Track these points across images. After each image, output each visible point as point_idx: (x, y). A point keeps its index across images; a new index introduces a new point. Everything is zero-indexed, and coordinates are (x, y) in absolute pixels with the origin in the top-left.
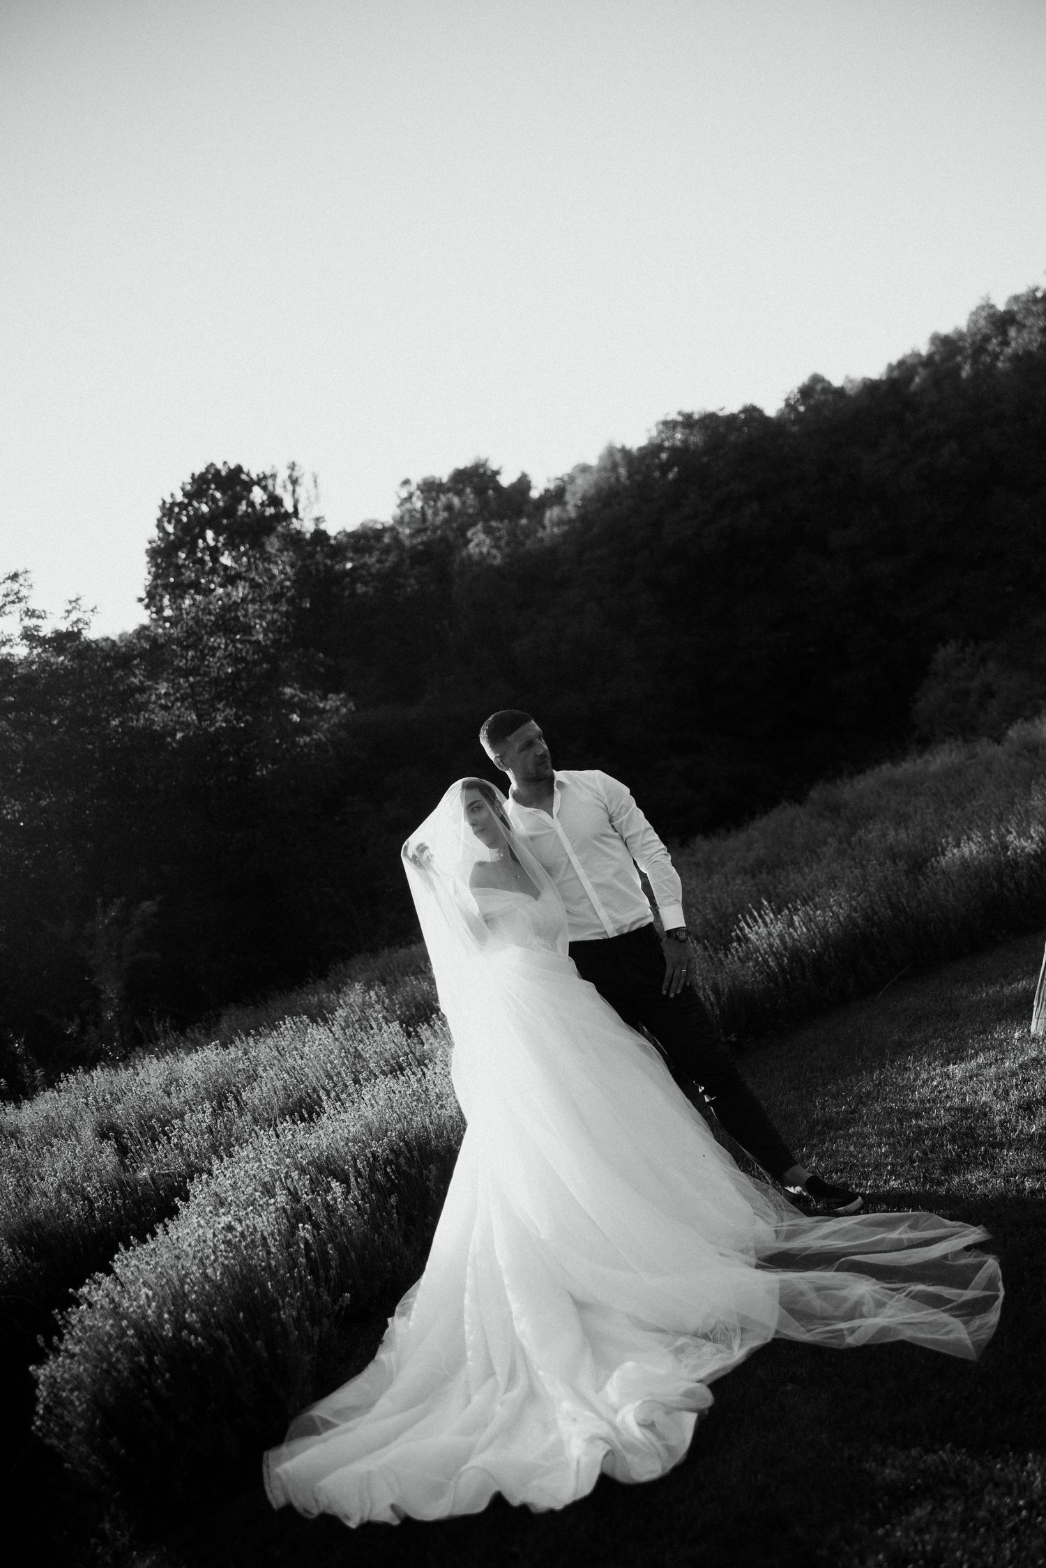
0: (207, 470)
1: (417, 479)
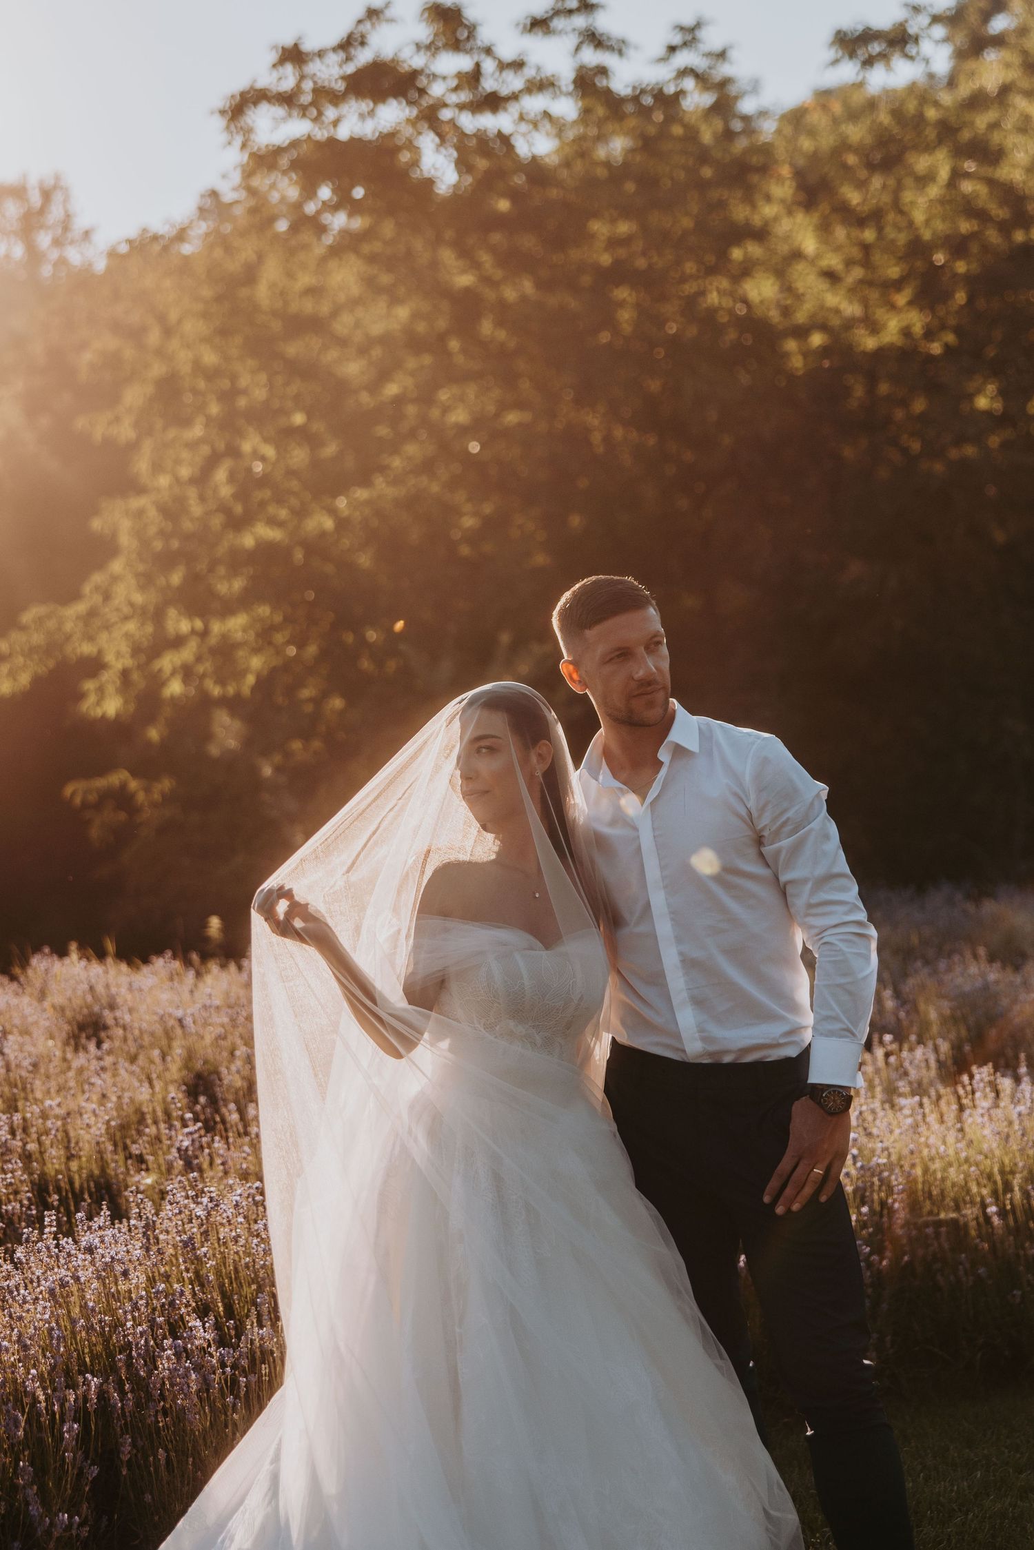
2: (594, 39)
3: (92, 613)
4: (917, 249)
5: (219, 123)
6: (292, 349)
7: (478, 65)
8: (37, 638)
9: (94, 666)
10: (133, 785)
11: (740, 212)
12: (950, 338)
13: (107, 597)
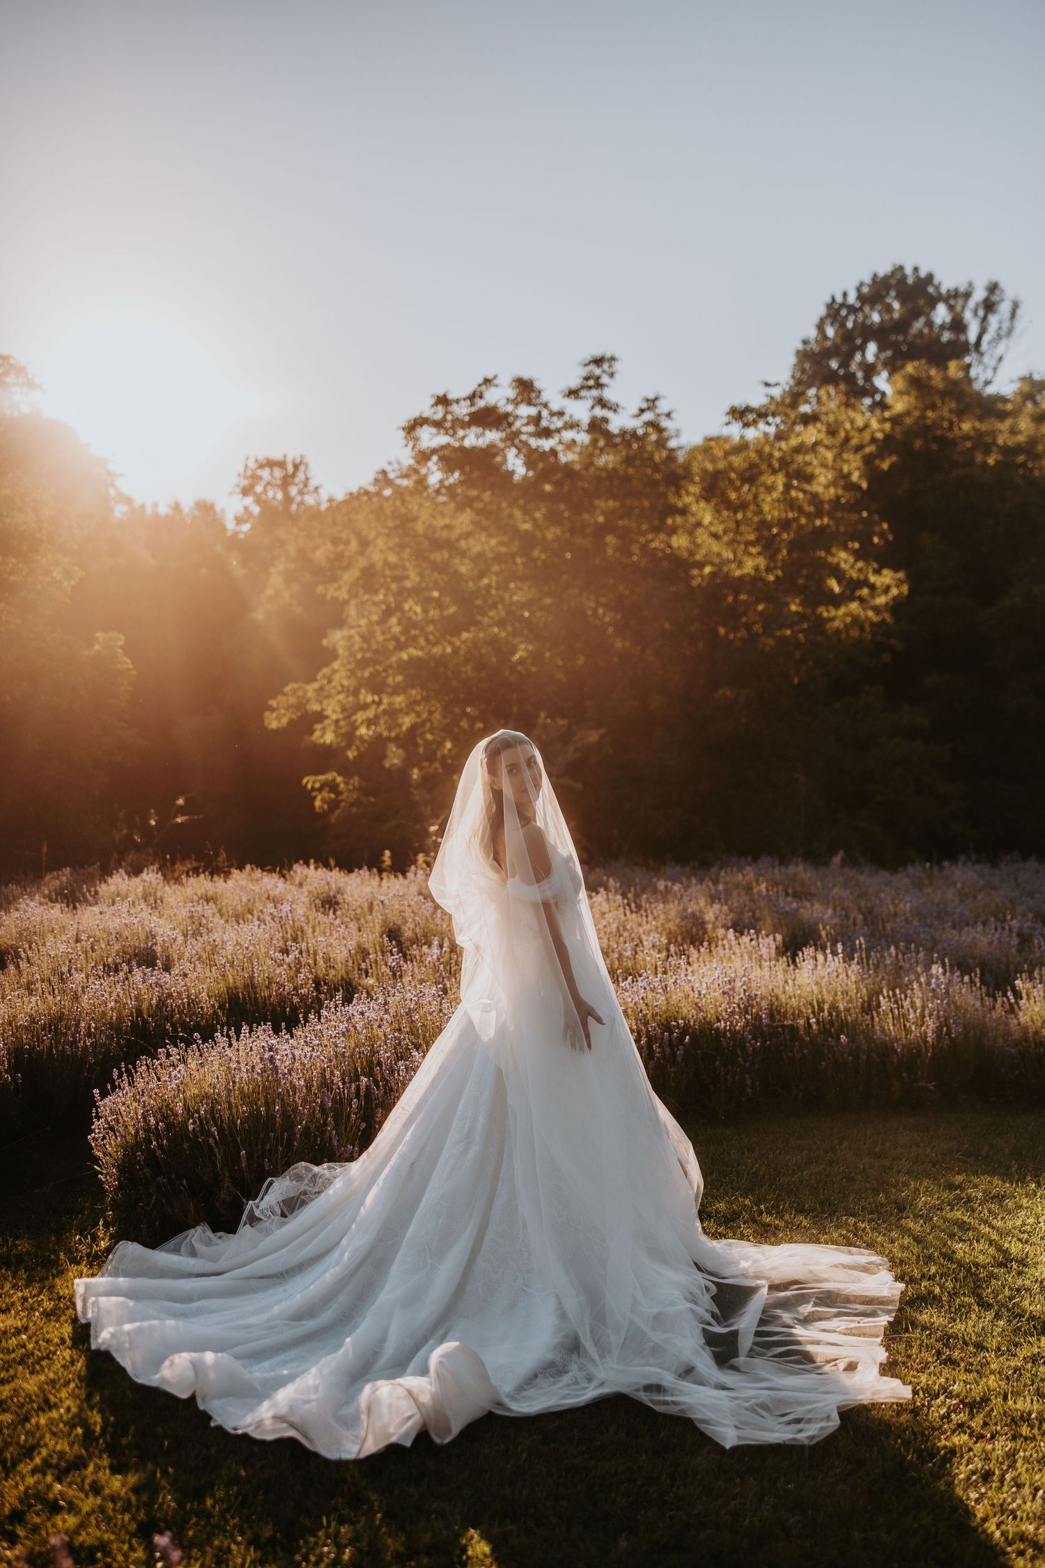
0: (893, 273)
2: (602, 403)
3: (321, 689)
4: (764, 525)
5: (402, 434)
6: (437, 556)
7: (540, 413)
8: (292, 700)
9: (320, 717)
10: (339, 779)
11: (673, 499)
12: (780, 573)
13: (330, 681)
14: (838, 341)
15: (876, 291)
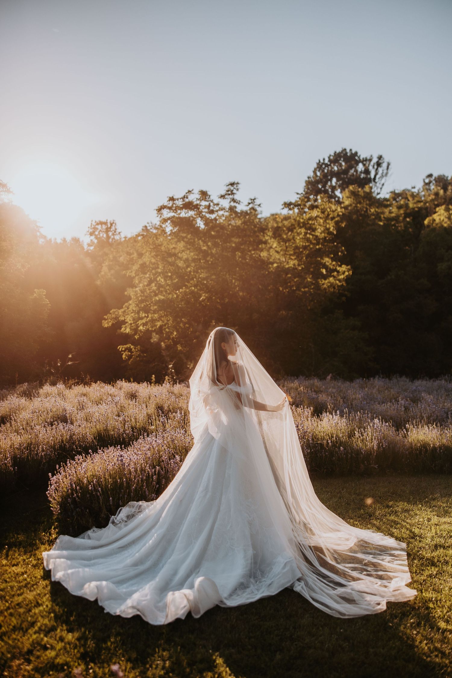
0: (342, 151)
1: (435, 175)
2: (234, 200)
3: (125, 311)
4: (297, 248)
5: (156, 212)
6: (170, 260)
7: (210, 204)
8: (113, 316)
9: (124, 322)
10: (132, 347)
11: (261, 237)
12: (303, 266)
13: (128, 308)
14: (322, 177)
15: (336, 158)
